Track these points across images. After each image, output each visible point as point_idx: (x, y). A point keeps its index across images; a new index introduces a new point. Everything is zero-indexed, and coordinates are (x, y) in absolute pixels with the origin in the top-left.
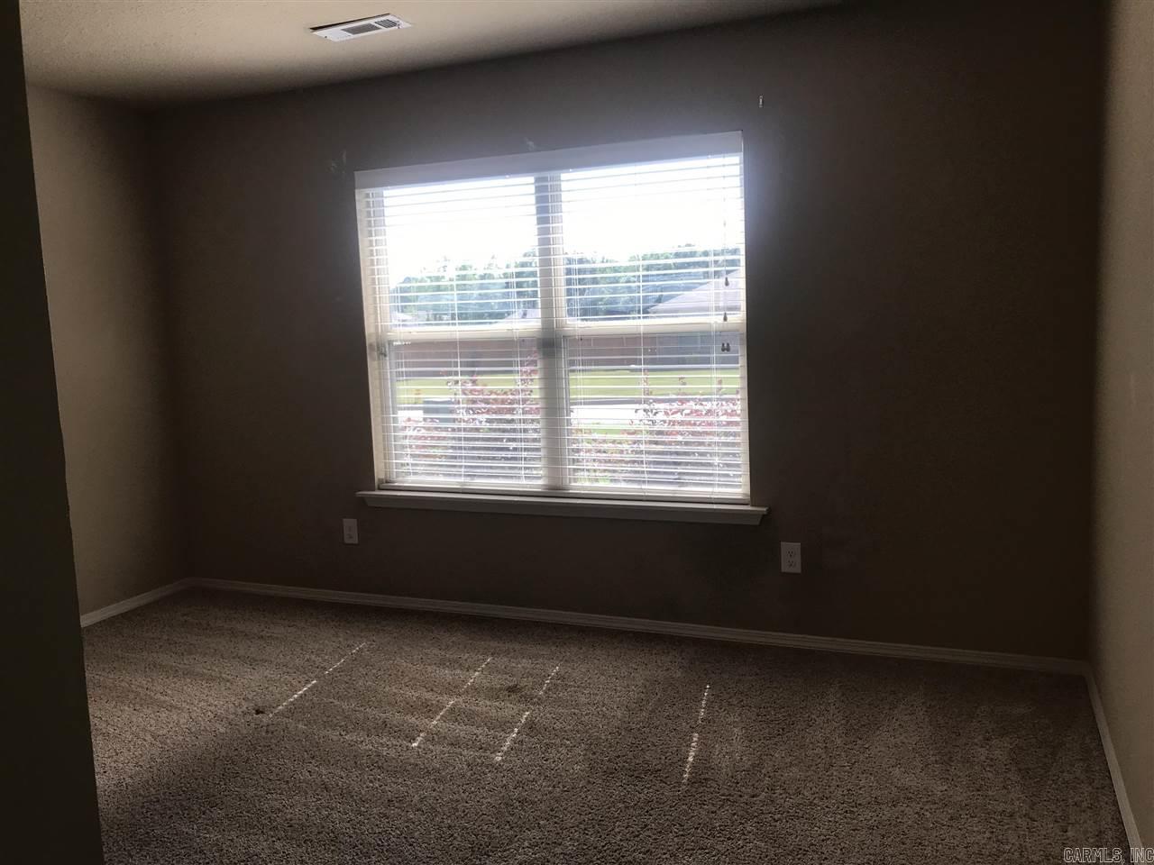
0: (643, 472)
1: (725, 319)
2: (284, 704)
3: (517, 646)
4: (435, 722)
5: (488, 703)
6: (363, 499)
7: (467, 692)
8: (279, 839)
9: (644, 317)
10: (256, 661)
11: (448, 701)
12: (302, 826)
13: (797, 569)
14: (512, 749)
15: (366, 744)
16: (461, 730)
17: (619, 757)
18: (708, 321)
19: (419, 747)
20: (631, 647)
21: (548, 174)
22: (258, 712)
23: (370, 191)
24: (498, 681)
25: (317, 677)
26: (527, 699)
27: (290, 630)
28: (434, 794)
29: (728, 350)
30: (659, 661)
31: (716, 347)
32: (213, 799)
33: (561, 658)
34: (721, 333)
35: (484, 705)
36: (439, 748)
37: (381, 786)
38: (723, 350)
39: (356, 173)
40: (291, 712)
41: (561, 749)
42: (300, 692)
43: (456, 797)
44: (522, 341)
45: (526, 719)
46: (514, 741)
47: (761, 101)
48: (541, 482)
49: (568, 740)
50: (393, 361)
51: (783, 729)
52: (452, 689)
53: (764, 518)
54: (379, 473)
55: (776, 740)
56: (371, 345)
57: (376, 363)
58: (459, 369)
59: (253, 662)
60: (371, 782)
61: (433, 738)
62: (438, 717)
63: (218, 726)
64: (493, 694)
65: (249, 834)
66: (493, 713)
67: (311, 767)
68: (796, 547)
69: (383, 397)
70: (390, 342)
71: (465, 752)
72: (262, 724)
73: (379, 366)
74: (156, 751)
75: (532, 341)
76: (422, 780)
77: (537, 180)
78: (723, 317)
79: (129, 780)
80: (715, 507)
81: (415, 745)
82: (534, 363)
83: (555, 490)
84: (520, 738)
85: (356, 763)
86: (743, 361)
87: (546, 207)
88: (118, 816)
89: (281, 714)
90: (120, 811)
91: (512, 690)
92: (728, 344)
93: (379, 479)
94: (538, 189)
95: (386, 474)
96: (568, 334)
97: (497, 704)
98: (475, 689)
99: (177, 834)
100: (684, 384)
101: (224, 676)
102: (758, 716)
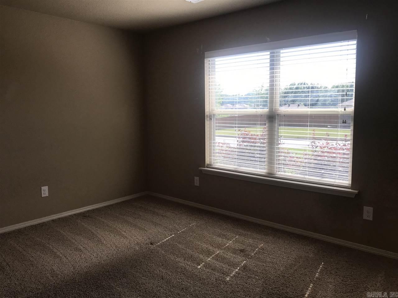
0: (306, 171)
1: (345, 110)
2: (160, 242)
3: (249, 233)
4: (209, 259)
5: (231, 255)
6: (201, 170)
7: (225, 249)
8: (140, 296)
9: (310, 108)
10: (157, 224)
11: (217, 251)
12: (149, 292)
13: (371, 219)
14: (234, 276)
15: (182, 263)
16: (218, 264)
17: (276, 288)
18: (337, 110)
19: (200, 268)
20: (294, 241)
21: (275, 51)
22: (151, 244)
23: (210, 59)
24: (238, 246)
25: (175, 234)
26: (247, 256)
27: (173, 214)
28: (199, 289)
29: (345, 123)
30: (304, 249)
31: (340, 121)
32: (125, 274)
33: (264, 241)
34: (343, 116)
35: (229, 256)
36: (208, 270)
37: (182, 282)
38: (343, 123)
39: (205, 52)
40: (161, 246)
41: (253, 280)
42: (167, 239)
43: (207, 292)
44: (261, 116)
45: (244, 264)
46: (236, 273)
47: (367, 16)
48: (265, 171)
49: (257, 276)
50: (215, 122)
51: (353, 290)
52: (219, 246)
53: (357, 195)
54: (207, 161)
55: (348, 294)
56: (207, 115)
57: (209, 122)
58: (237, 125)
59: (156, 224)
60: (179, 279)
61: (207, 266)
62: (211, 257)
63: (137, 247)
64: (235, 251)
65: (131, 291)
66: (232, 259)
67: (161, 269)
68: (371, 209)
69: (210, 134)
70: (214, 115)
71: (216, 274)
72: (150, 249)
73: (210, 123)
74: (115, 252)
75: (264, 116)
76: (197, 282)
77: (271, 53)
78: (344, 109)
79: (103, 262)
80: (335, 188)
81: (199, 267)
82: (265, 124)
83: (270, 175)
84: (239, 272)
85: (176, 270)
86: (352, 128)
87: (274, 64)
88: (94, 274)
89: (158, 246)
90: (96, 273)
91: (242, 251)
92: (345, 120)
93: (207, 164)
94: (271, 57)
95: (210, 163)
96: (280, 113)
97: (235, 256)
98: (228, 248)
99: (109, 286)
100: (328, 136)
101: (145, 228)
102: (342, 281)
